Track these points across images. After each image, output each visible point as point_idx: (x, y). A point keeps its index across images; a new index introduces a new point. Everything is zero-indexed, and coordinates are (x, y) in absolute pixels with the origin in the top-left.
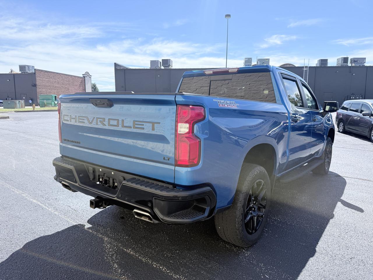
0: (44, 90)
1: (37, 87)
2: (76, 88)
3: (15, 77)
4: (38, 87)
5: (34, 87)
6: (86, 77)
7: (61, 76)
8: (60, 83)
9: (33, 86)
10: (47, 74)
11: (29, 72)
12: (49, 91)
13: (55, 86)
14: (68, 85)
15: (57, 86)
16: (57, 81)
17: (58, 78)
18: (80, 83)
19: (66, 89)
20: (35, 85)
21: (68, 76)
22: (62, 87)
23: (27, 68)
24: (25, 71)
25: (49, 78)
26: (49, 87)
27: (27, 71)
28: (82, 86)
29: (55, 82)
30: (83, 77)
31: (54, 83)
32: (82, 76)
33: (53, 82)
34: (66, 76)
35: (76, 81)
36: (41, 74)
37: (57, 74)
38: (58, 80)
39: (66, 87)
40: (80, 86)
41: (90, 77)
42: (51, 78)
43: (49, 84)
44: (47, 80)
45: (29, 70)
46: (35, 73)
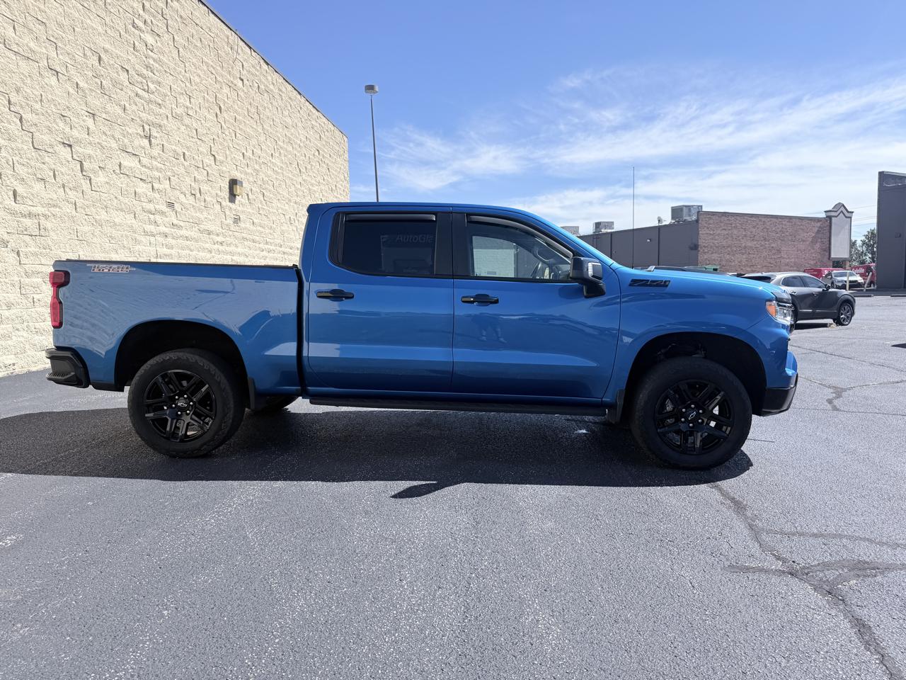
0: (715, 256)
1: (699, 251)
2: (802, 246)
3: (661, 231)
4: (702, 251)
5: (694, 252)
6: (836, 217)
7: (760, 221)
8: (756, 238)
9: (691, 249)
10: (726, 219)
11: (688, 219)
12: (728, 257)
13: (743, 245)
14: (779, 242)
15: (750, 244)
16: (749, 233)
17: (754, 227)
18: (814, 235)
19: (774, 251)
20: (695, 247)
21: (780, 220)
22: (762, 248)
23: (685, 210)
24: (682, 217)
25: (730, 228)
26: (729, 249)
27: (685, 218)
28: (820, 240)
29: (745, 236)
30: (827, 217)
31: (743, 239)
32: (823, 215)
33: (739, 237)
34: (774, 220)
35: (802, 229)
36: (711, 221)
37: (751, 217)
38: (751, 232)
39: (773, 247)
40: (814, 241)
41: (847, 215)
42: (736, 227)
43: (730, 242)
44: (726, 232)
45: (690, 215)
46: (697, 221)
